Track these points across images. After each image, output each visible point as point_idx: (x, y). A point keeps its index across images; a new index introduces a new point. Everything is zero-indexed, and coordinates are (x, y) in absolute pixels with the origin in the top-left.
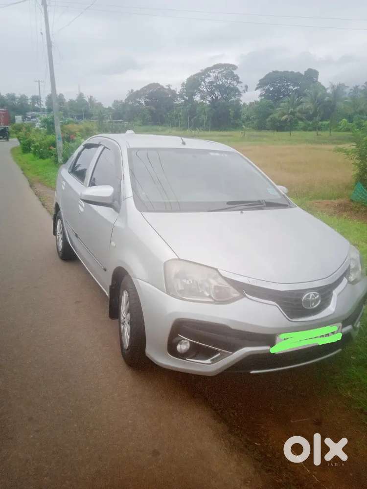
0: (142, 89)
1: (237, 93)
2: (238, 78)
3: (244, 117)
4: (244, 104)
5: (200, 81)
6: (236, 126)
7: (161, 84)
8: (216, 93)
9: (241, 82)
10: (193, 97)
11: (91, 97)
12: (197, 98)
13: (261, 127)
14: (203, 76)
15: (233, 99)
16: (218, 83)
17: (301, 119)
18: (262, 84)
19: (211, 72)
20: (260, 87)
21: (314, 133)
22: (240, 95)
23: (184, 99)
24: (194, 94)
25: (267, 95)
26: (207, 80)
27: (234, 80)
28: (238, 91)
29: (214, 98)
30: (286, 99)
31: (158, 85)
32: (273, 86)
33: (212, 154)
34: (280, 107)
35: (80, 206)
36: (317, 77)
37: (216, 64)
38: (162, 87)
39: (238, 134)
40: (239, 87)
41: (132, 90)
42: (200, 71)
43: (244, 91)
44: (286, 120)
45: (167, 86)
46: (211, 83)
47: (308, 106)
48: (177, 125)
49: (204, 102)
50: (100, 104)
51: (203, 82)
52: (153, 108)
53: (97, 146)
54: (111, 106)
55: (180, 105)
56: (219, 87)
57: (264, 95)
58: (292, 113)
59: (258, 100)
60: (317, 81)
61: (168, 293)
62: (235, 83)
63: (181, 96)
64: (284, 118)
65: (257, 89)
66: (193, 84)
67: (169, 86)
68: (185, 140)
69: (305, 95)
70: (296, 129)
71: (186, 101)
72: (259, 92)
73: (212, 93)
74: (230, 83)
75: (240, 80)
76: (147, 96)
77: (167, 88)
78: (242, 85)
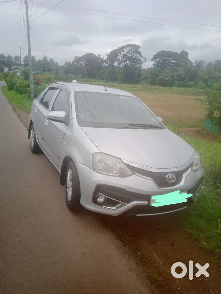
0: (83, 56)
1: (140, 62)
2: (141, 54)
3: (143, 77)
4: (144, 69)
5: (118, 54)
6: (138, 82)
7: (94, 54)
8: (127, 61)
9: (142, 56)
10: (114, 63)
11: (52, 59)
12: (116, 64)
13: (153, 83)
14: (120, 51)
15: (137, 66)
16: (129, 56)
17: (177, 80)
18: (155, 58)
19: (124, 49)
20: (153, 60)
21: (184, 89)
22: (141, 63)
23: (108, 63)
24: (114, 61)
25: (158, 65)
26: (122, 53)
27: (139, 54)
28: (140, 61)
29: (126, 64)
30: (169, 68)
31: (93, 54)
32: (162, 60)
33: (122, 97)
34: (164, 72)
35: (45, 122)
36: (187, 56)
37: (128, 44)
38: (95, 56)
39: (139, 86)
40: (141, 58)
41: (77, 56)
42: (118, 48)
43: (144, 61)
44: (168, 79)
45: (98, 55)
46: (124, 55)
47: (181, 73)
48: (103, 79)
49: (120, 66)
50: (57, 64)
51: (119, 55)
52: (89, 68)
53: (56, 89)
54: (63, 65)
55: (105, 67)
56: (129, 58)
57: (155, 65)
58: (172, 76)
59: (153, 67)
60: (187, 58)
61: (94, 170)
62: (139, 56)
63: (106, 62)
64: (167, 78)
65: (152, 60)
66: (114, 55)
67: (99, 55)
68: (107, 88)
69: (180, 66)
70: (174, 86)
71: (109, 64)
72: (153, 62)
73: (125, 61)
74: (136, 56)
75: (142, 55)
76: (86, 60)
77: (98, 56)
78: (143, 58)
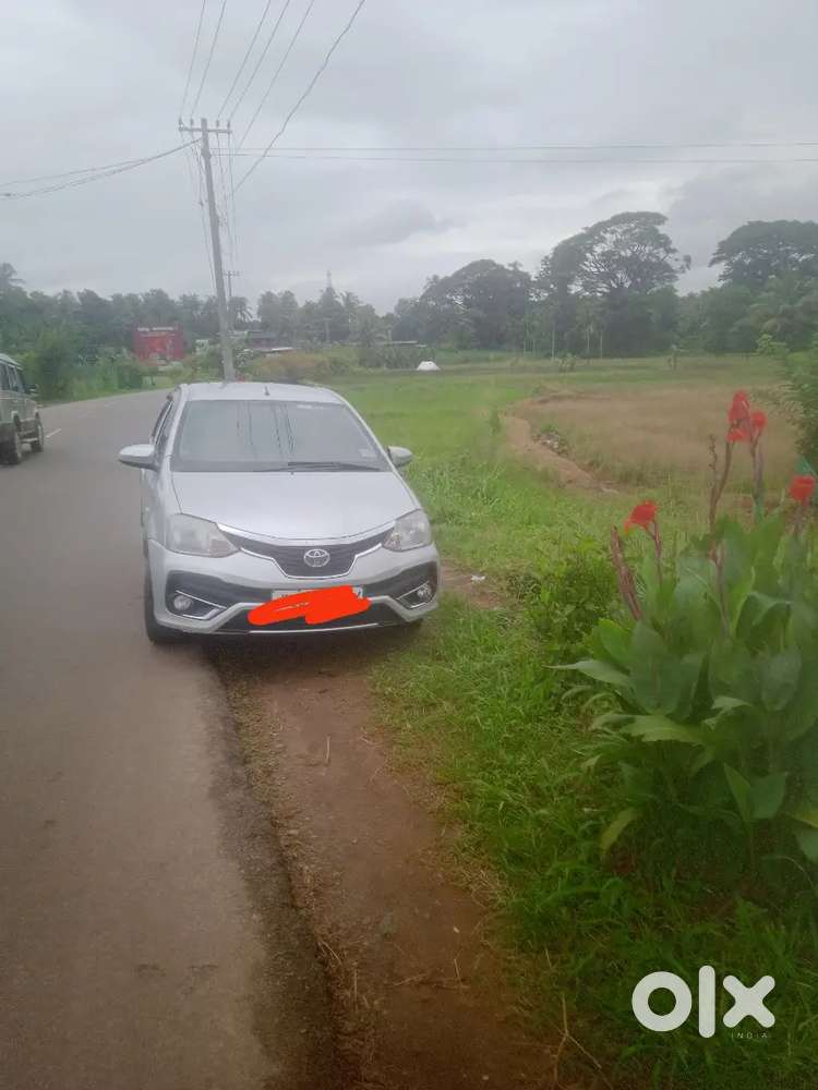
0: (457, 275)
1: (666, 274)
2: (668, 241)
3: (683, 325)
4: (684, 297)
5: (583, 251)
6: (661, 348)
7: (497, 262)
8: (619, 276)
9: (674, 251)
10: (569, 286)
11: (349, 295)
12: (576, 288)
13: (719, 347)
14: (589, 242)
15: (658, 287)
16: (623, 253)
18: (726, 250)
19: (606, 232)
20: (719, 259)
22: (673, 277)
23: (548, 289)
24: (570, 280)
25: (736, 275)
26: (598, 249)
27: (661, 245)
28: (667, 268)
29: (614, 285)
31: (491, 263)
32: (752, 254)
37: (619, 212)
38: (501, 269)
40: (670, 260)
42: (581, 231)
43: (682, 267)
44: (774, 328)
45: (510, 265)
46: (607, 256)
48: (529, 348)
49: (592, 295)
50: (369, 310)
51: (588, 254)
52: (481, 314)
54: (392, 311)
55: (541, 305)
56: (626, 263)
57: (730, 276)
58: (787, 314)
59: (719, 286)
62: (661, 253)
63: (541, 284)
64: (769, 324)
65: (713, 262)
66: (568, 258)
67: (514, 264)
71: (553, 293)
72: (719, 269)
73: (611, 275)
74: (650, 254)
75: (672, 247)
76: (467, 287)
77: (511, 269)
78: (676, 256)
